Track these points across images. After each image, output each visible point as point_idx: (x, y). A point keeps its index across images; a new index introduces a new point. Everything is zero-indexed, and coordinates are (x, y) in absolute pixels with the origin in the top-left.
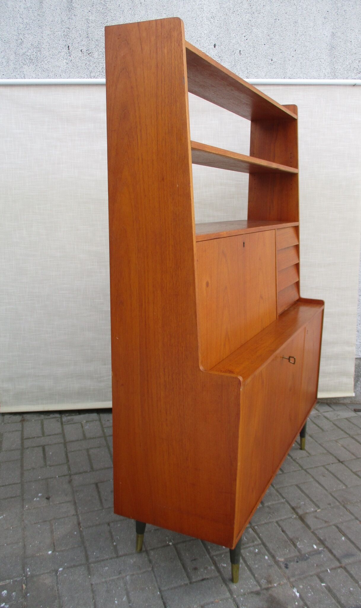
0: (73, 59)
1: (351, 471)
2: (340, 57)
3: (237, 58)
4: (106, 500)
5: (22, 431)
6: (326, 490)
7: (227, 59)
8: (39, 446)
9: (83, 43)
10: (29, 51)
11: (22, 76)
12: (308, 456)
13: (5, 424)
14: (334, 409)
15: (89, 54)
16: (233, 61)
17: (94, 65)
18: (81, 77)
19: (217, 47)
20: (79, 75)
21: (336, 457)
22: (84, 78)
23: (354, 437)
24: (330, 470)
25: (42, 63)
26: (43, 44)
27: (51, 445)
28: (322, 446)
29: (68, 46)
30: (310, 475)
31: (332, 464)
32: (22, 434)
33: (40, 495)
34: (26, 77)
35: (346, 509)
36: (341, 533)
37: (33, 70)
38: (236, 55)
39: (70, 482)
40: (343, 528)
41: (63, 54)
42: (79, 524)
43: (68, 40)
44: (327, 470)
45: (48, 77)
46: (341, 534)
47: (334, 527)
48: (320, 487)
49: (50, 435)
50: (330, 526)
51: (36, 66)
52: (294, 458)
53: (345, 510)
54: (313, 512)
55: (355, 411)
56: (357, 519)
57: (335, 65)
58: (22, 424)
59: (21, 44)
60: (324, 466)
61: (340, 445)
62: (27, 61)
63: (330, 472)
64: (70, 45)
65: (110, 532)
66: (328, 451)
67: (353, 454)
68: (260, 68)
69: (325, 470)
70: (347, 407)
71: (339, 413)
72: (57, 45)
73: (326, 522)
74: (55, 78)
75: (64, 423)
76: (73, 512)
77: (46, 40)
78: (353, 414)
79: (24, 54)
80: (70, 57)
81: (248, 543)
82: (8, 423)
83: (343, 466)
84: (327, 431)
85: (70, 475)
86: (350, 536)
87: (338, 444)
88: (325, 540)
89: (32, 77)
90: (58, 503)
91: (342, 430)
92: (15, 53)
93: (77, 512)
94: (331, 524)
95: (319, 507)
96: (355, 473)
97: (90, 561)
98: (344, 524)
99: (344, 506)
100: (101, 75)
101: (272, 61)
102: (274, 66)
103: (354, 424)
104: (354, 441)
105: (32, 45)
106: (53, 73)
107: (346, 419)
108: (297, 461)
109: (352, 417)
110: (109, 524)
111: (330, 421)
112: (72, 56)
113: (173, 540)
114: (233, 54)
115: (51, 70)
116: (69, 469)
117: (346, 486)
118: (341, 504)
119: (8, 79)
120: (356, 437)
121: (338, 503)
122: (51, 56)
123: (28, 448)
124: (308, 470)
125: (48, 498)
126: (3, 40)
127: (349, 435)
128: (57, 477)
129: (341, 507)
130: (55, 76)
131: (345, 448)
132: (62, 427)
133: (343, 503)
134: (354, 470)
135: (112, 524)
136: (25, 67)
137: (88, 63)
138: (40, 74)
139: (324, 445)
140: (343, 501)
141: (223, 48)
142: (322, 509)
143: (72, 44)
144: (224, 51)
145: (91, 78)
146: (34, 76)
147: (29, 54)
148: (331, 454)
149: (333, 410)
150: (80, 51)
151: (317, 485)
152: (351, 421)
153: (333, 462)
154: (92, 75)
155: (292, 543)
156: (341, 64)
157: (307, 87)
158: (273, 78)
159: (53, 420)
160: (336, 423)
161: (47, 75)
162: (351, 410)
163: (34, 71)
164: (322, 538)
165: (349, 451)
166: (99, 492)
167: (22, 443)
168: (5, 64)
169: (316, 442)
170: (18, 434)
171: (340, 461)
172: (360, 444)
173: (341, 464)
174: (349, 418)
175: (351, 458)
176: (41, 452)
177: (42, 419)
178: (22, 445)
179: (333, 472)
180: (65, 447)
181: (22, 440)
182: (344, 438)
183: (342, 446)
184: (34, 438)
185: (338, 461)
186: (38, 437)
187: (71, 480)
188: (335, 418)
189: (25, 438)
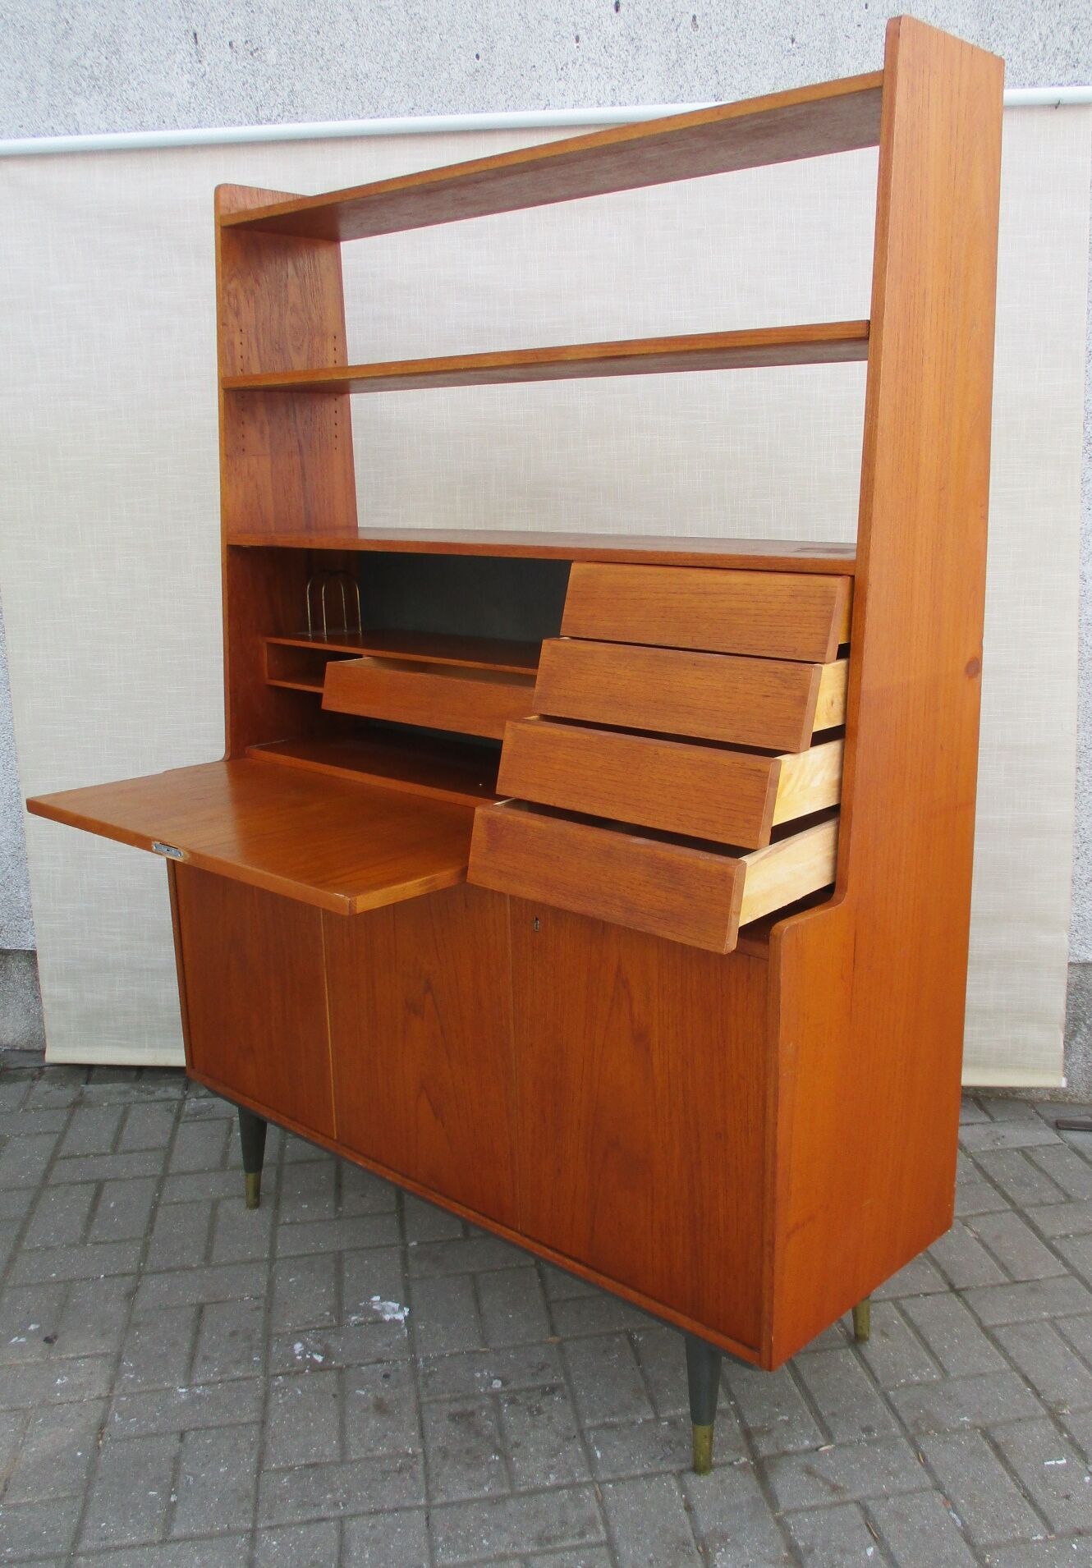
0: (208, 69)
1: (980, 1323)
3: (685, 41)
4: (205, 1357)
5: (63, 1134)
6: (875, 1380)
7: (653, 45)
8: (87, 1182)
9: (236, 20)
10: (89, 54)
11: (72, 128)
13: (26, 1110)
14: (992, 1118)
15: (252, 54)
16: (673, 51)
17: (267, 85)
18: (233, 122)
19: (622, 9)
20: (226, 117)
21: (944, 1274)
22: (241, 123)
23: (1027, 1210)
24: (911, 1314)
25: (125, 86)
26: (126, 30)
27: (122, 1180)
29: (195, 35)
31: (926, 1295)
32: (59, 1143)
33: (32, 1327)
34: (82, 130)
35: (917, 1450)
36: (872, 1533)
37: (101, 108)
38: (681, 29)
39: (131, 1295)
40: (881, 1513)
41: (179, 57)
42: (102, 1426)
43: (194, 15)
44: (904, 1313)
45: (142, 126)
46: (869, 1537)
47: (853, 1508)
48: (859, 1369)
49: (132, 1151)
50: (847, 1503)
51: (110, 95)
53: (912, 1454)
54: (807, 1451)
55: (1059, 1126)
56: (939, 1487)
58: (71, 1115)
59: (66, 35)
60: (894, 1301)
61: (972, 1235)
62: (84, 84)
63: (910, 1322)
64: (199, 30)
65: (176, 1460)
67: (1004, 1268)
68: (757, 68)
69: (896, 1313)
70: (1035, 1114)
71: (1002, 1131)
72: (162, 31)
73: (835, 1489)
74: (160, 129)
75: (183, 1119)
76: (101, 1389)
77: (134, 20)
78: (1049, 1136)
79: (75, 63)
80: (199, 65)
81: (562, 1537)
82: (36, 1109)
83: (960, 1305)
85: (140, 1274)
86: (894, 1546)
87: (968, 1231)
88: (810, 1551)
89: (99, 129)
90: (71, 1355)
91: (996, 1187)
92: (51, 63)
93: (112, 1389)
94: (848, 1497)
95: (829, 1438)
96: (986, 1331)
97: (81, 1548)
98: (891, 1501)
99: (913, 1443)
100: (287, 113)
101: (793, 41)
102: (799, 59)
103: (1041, 1170)
104: (1020, 1224)
105: (95, 35)
106: (155, 115)
107: (1023, 1151)
109: (1041, 1146)
110: (182, 1436)
112: (205, 63)
113: (344, 1505)
114: (673, 27)
115: (149, 107)
116: (145, 1254)
117: (944, 1372)
118: (907, 1431)
119: (34, 136)
120: (1031, 1213)
121: (895, 1429)
122: (148, 66)
123: (56, 1186)
125: (48, 1340)
126: (18, 25)
127: (1013, 1203)
128: (102, 1276)
129: (903, 1441)
130: (162, 124)
131: (985, 1246)
132: (175, 1129)
133: (912, 1431)
134: (988, 1322)
135: (190, 1437)
136: (78, 100)
137: (251, 80)
138: (118, 120)
140: (915, 1424)
141: (643, 12)
142: (841, 1445)
143: (205, 26)
144: (644, 20)
145: (259, 122)
146: (103, 125)
147: (87, 63)
148: (933, 1263)
149: (987, 1119)
150: (227, 47)
152: (1034, 1158)
153: (929, 1291)
154: (262, 114)
155: (701, 1549)
159: (158, 1106)
160: (984, 1162)
161: (139, 121)
162: (1047, 1122)
163: (101, 113)
164: (801, 1544)
165: (996, 1257)
167: (50, 1168)
168: (24, 94)
170: (49, 1142)
171: (953, 1289)
172: (1040, 1235)
173: (953, 1296)
174: (1030, 1148)
175: (991, 1279)
176: (88, 1200)
177: (130, 1103)
178: (46, 1177)
179: (918, 1320)
180: (160, 1189)
181: (53, 1160)
182: (991, 1213)
183: (976, 1239)
184: (87, 1156)
185: (946, 1288)
186: (96, 1155)
187: (137, 1289)
188: (987, 1147)
189: (61, 1154)
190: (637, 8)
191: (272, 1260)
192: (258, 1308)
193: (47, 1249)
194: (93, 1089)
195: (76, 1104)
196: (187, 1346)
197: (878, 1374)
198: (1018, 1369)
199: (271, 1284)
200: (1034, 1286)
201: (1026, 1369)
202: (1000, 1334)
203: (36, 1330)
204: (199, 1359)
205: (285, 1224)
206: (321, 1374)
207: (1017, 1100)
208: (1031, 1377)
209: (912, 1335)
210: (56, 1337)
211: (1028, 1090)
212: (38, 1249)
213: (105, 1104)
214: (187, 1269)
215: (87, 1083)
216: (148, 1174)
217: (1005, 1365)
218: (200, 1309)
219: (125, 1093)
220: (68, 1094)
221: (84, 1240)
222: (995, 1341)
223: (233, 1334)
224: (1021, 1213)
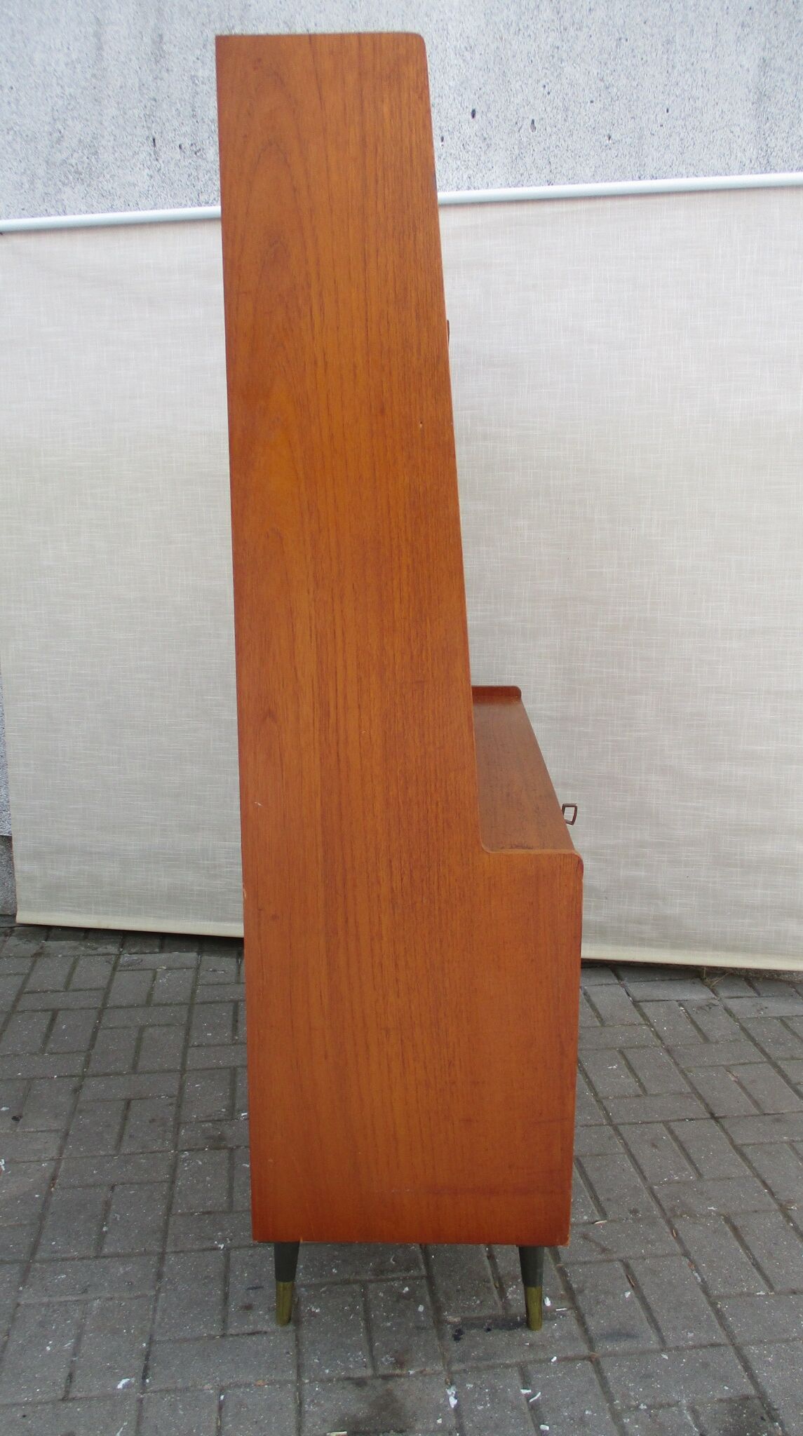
0: (163, 165)
1: (732, 1141)
2: (783, 117)
3: (525, 140)
4: (131, 1136)
5: (28, 975)
6: (644, 1178)
7: (501, 143)
8: (46, 1010)
9: (184, 129)
10: (76, 155)
11: (61, 210)
12: (638, 1096)
14: (759, 994)
15: (196, 153)
16: (516, 147)
17: (207, 177)
18: (180, 205)
19: (477, 116)
20: (175, 201)
21: (707, 1105)
22: (186, 206)
23: (779, 1063)
24: (677, 1133)
25: (101, 179)
26: (103, 137)
27: (73, 1010)
28: (685, 1076)
29: (154, 140)
30: (622, 1139)
31: (690, 1120)
32: (25, 982)
33: (3, 1109)
34: (67, 212)
35: (672, 1228)
36: (630, 1282)
37: (82, 195)
38: (522, 131)
39: (77, 1090)
40: (638, 1269)
41: (142, 156)
42: (54, 1178)
43: (153, 125)
44: (671, 1132)
45: (112, 209)
46: (628, 1285)
47: (618, 1265)
48: (632, 1169)
49: (79, 990)
50: (611, 1261)
51: (89, 185)
52: (600, 1095)
53: (668, 1230)
54: (585, 1224)
56: (686, 1254)
57: (768, 139)
58: (34, 963)
59: (59, 141)
60: (666, 1123)
61: (733, 1079)
62: (71, 177)
63: (676, 1139)
64: (157, 137)
65: (107, 1204)
66: (694, 1089)
67: (756, 1103)
68: (581, 159)
69: (665, 1132)
70: (797, 992)
72: (130, 137)
73: (604, 1250)
74: (125, 210)
75: (119, 968)
76: (53, 1153)
77: (109, 129)
79: (64, 162)
80: (156, 163)
81: (393, 1271)
83: (718, 1128)
84: (717, 1042)
85: (83, 1077)
86: (646, 1292)
87: (730, 1076)
88: (581, 1291)
89: (80, 210)
90: (32, 1130)
91: (756, 1044)
92: (47, 162)
93: (61, 1154)
94: (615, 1256)
95: (604, 1214)
96: (738, 1150)
98: (648, 1261)
99: (669, 1222)
101: (610, 138)
102: (614, 152)
103: (794, 1034)
104: (773, 1073)
105: (80, 141)
106: (122, 200)
108: (605, 1102)
109: (796, 1016)
110: (113, 1188)
111: (737, 1020)
112: (161, 161)
113: (231, 1240)
114: (516, 129)
115: (118, 194)
116: (87, 1063)
117: (699, 1175)
118: (666, 1214)
119: (33, 217)
121: (656, 1212)
122: (118, 164)
123: (23, 1012)
124: (621, 1128)
125: (16, 1119)
126: (24, 135)
127: (768, 1057)
128: (55, 1077)
129: (662, 1222)
130: (127, 206)
131: (743, 1088)
132: (113, 975)
133: (669, 1214)
134: (739, 1141)
135: (117, 1189)
136: (67, 190)
137: (194, 173)
138: (95, 204)
139: (690, 1075)
140: (672, 1210)
141: (493, 118)
142: (612, 1221)
143: (162, 133)
144: (494, 124)
145: (200, 205)
146: (84, 208)
147: (73, 161)
148: (700, 1097)
150: (178, 149)
151: (628, 1164)
152: (790, 1025)
153: (693, 1117)
154: (202, 198)
155: (498, 1285)
156: (784, 135)
157: (697, 197)
158: (613, 180)
159: (99, 958)
160: (748, 1025)
161: (110, 205)
163: (83, 198)
164: (575, 1286)
165: (750, 1096)
166: (125, 1118)
167: (17, 1000)
168: (27, 186)
169: (677, 1064)
170: (18, 981)
171: (713, 1116)
172: (788, 1081)
173: (713, 1122)
174: (788, 1018)
175: (744, 1111)
176: (46, 1022)
177: (79, 956)
178: (14, 1007)
179: (682, 1138)
180: (100, 1018)
181: (20, 994)
182: (750, 1063)
183: (736, 1081)
184: (46, 991)
185: (708, 1115)
186: (53, 991)
187: (81, 1087)
188: (754, 1015)
189: (27, 990)
190: (489, 115)
191: (183, 1071)
192: (171, 1104)
193: (16, 1055)
194: (52, 944)
195: (38, 955)
196: (117, 1128)
197: (647, 1174)
198: (758, 1176)
199: (181, 1088)
200: (778, 1118)
201: (765, 1176)
202: (747, 1150)
203: (6, 1111)
204: (126, 1137)
205: (193, 1046)
206: (217, 1152)
207: (781, 981)
208: (769, 1182)
209: (677, 1148)
210: (21, 1117)
211: (791, 972)
212: (8, 1055)
213: (60, 956)
214: (119, 1074)
215: (46, 940)
216: (91, 1007)
217: (748, 1172)
218: (128, 1103)
219: (75, 948)
220: (32, 947)
221: (43, 1051)
222: (743, 1155)
223: (153, 1121)
224: (775, 1065)
